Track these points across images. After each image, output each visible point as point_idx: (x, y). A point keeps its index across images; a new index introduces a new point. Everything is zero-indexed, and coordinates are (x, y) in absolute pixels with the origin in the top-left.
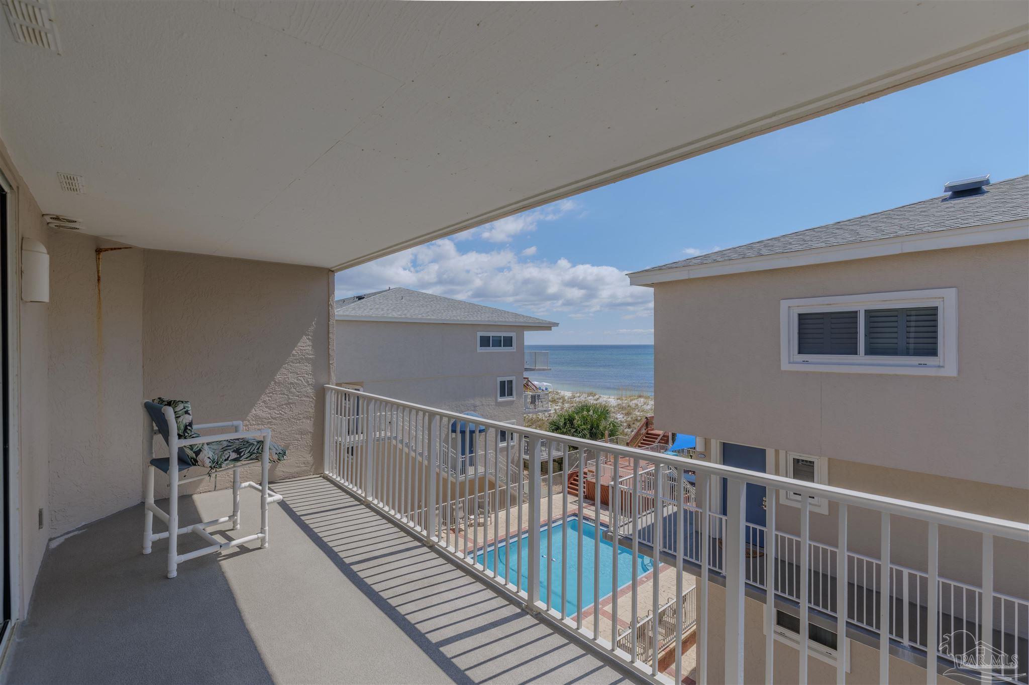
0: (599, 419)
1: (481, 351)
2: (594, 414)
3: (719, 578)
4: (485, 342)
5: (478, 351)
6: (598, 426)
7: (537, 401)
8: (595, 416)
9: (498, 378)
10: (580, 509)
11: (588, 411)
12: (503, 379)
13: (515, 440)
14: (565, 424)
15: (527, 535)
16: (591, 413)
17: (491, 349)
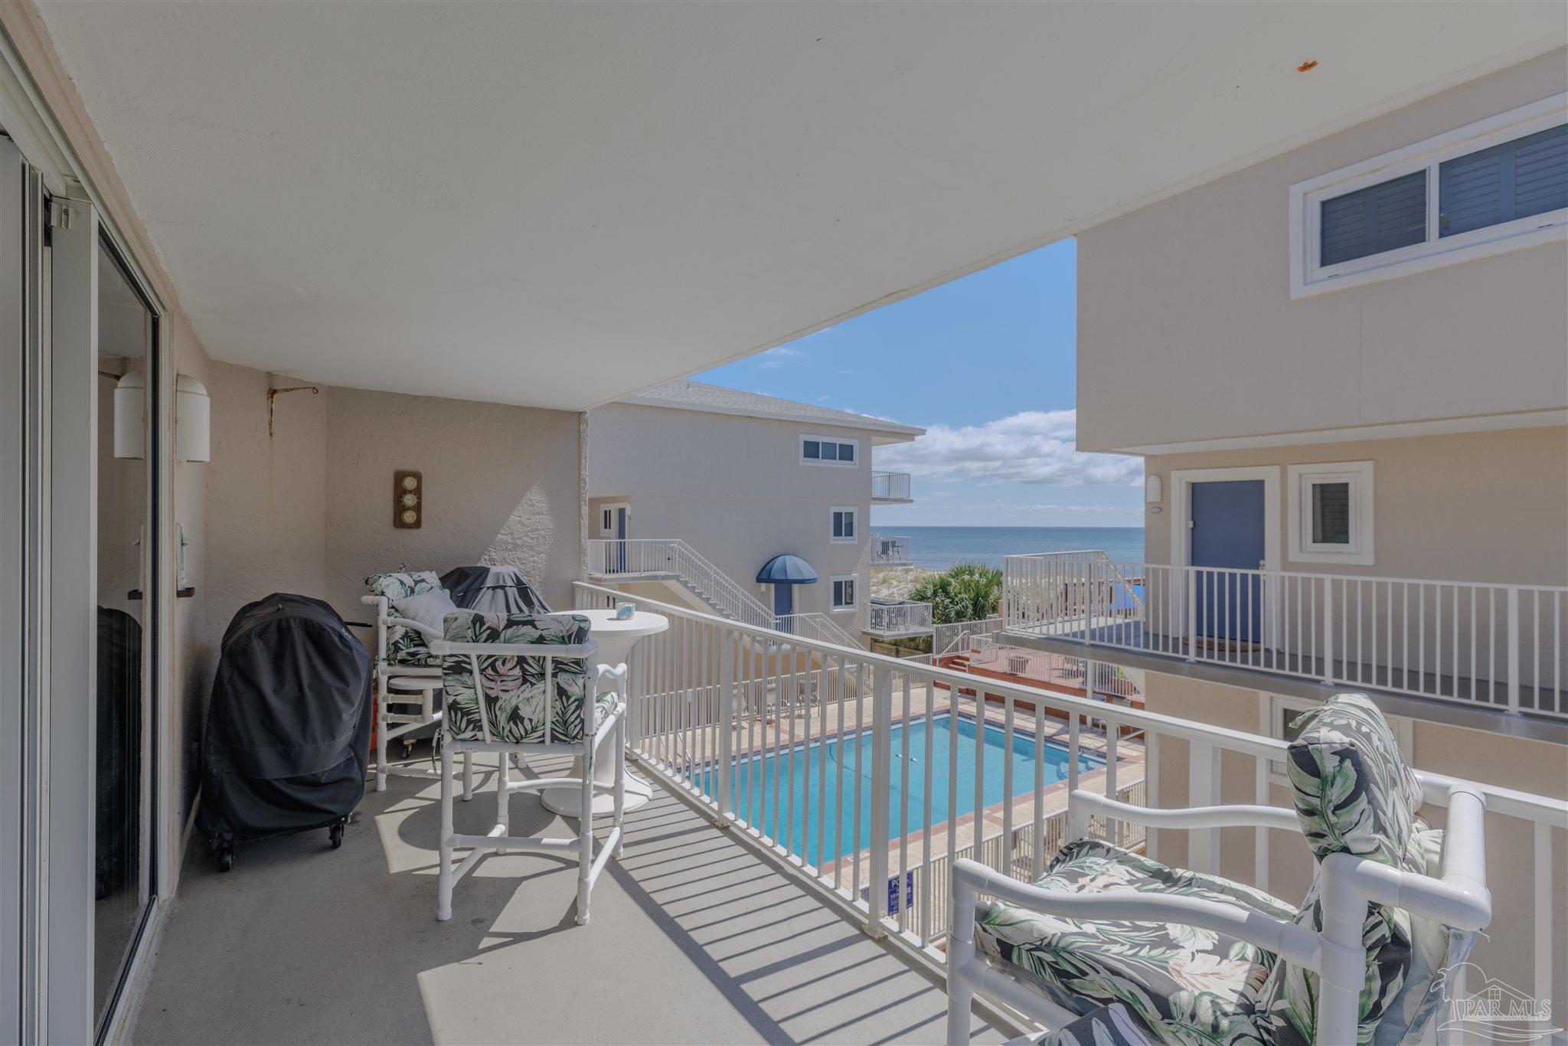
0: (989, 584)
1: (805, 464)
2: (981, 577)
3: (1185, 664)
4: (812, 450)
5: (801, 464)
6: (986, 596)
7: (891, 548)
8: (983, 581)
9: (831, 507)
10: (954, 703)
11: (972, 573)
12: (838, 509)
13: (858, 605)
14: (935, 594)
15: (870, 732)
16: (976, 577)
17: (821, 463)
